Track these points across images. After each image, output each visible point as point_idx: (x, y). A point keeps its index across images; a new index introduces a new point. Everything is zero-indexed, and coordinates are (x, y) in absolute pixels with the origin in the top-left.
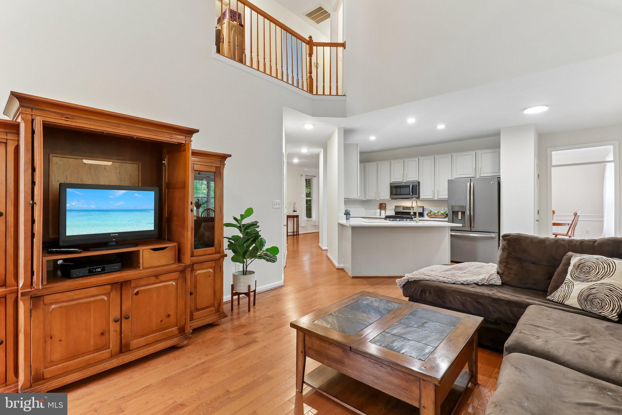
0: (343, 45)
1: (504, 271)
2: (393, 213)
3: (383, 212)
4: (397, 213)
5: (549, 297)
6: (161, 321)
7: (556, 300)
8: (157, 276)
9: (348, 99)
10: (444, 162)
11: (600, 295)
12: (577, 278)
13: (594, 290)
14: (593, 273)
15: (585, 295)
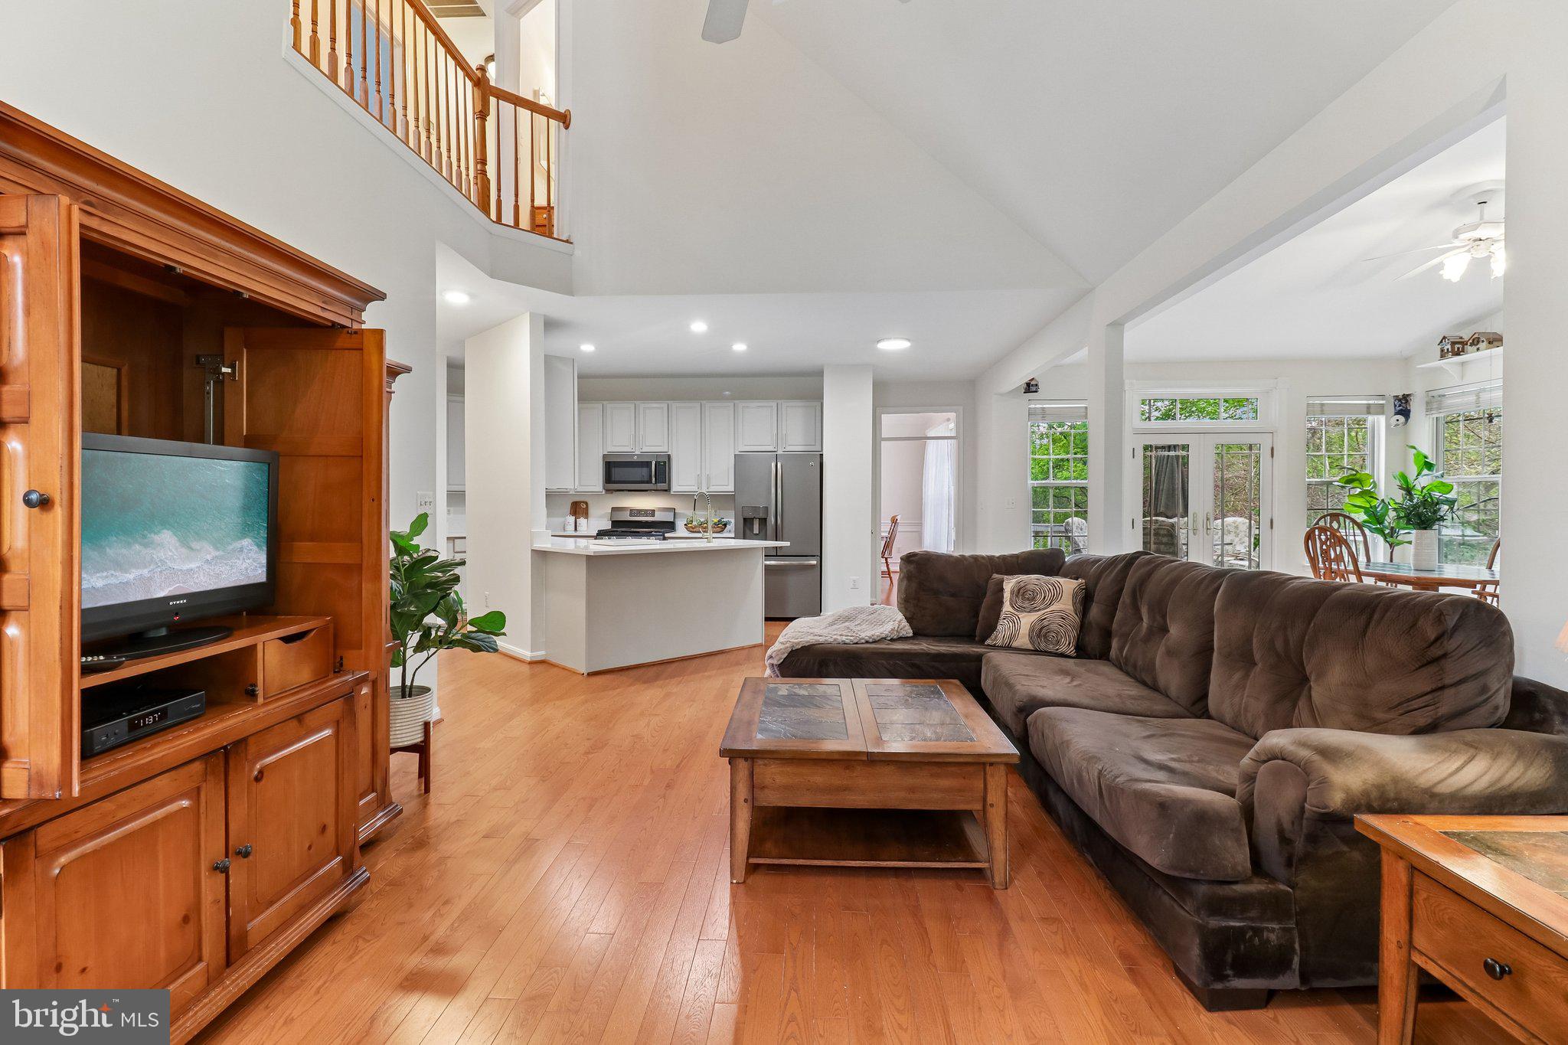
0: (564, 119)
1: (914, 614)
2: (607, 525)
3: (582, 521)
4: (615, 523)
5: (989, 642)
6: (310, 848)
7: (999, 642)
8: (299, 718)
9: (578, 253)
10: (719, 415)
11: (1054, 627)
12: (1022, 609)
13: (1046, 623)
14: (1039, 598)
15: (1038, 627)
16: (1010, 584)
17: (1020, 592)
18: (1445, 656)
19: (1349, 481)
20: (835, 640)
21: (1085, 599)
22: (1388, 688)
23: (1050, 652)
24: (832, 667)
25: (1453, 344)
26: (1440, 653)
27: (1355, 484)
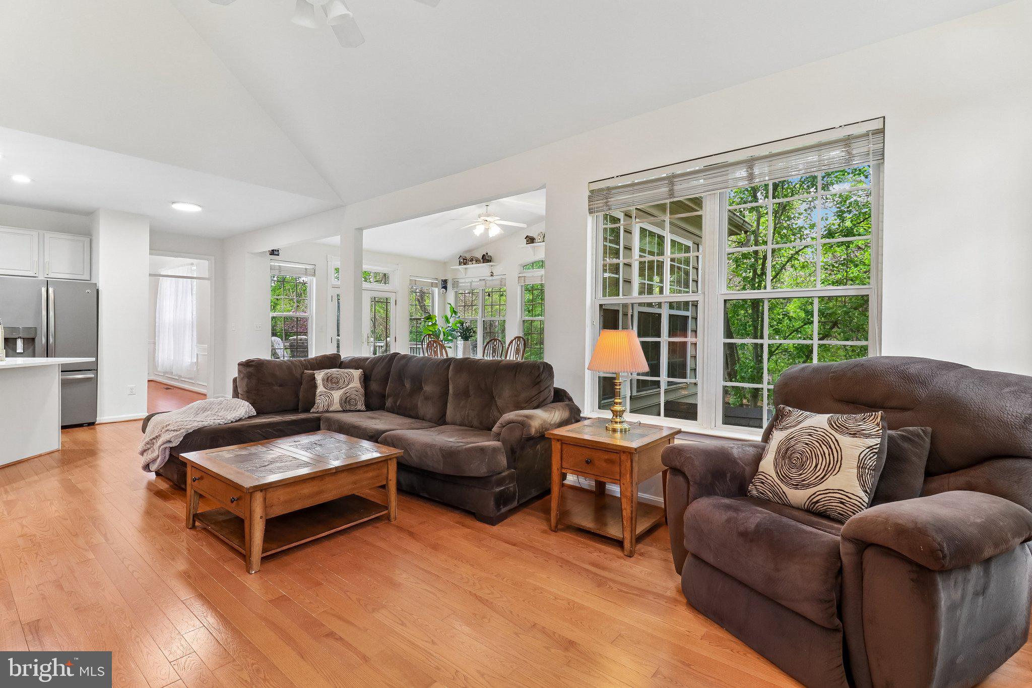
5: (313, 410)
7: (320, 410)
11: (353, 396)
12: (332, 389)
13: (348, 394)
14: (341, 382)
15: (344, 399)
16: (320, 376)
17: (328, 380)
18: (540, 381)
19: (428, 319)
20: (214, 423)
21: (366, 380)
22: (523, 396)
23: (352, 411)
24: (221, 441)
25: (464, 259)
26: (539, 380)
27: (430, 320)
